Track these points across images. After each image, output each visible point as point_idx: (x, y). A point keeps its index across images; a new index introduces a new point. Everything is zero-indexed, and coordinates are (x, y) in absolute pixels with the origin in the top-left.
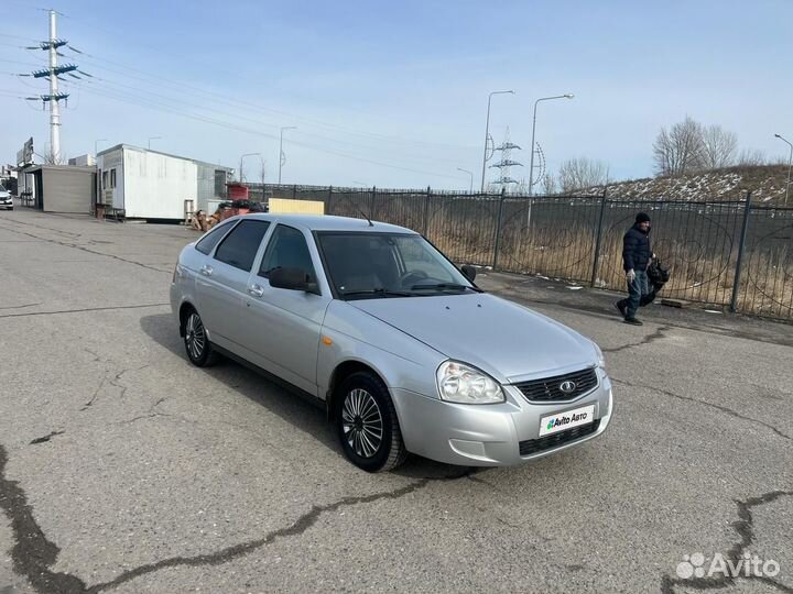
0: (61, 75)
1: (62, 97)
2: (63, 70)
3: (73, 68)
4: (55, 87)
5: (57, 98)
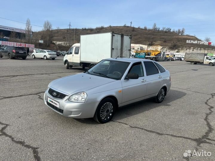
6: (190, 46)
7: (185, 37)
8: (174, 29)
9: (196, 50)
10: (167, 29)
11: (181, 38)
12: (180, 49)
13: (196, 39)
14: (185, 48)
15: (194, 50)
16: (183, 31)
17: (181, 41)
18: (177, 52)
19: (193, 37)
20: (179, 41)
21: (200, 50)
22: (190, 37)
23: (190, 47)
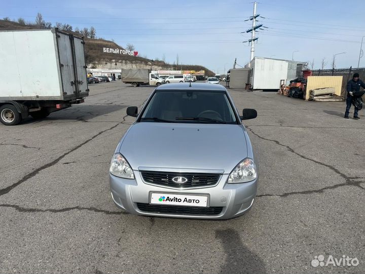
0: (256, 30)
1: (255, 39)
2: (257, 27)
3: (261, 26)
4: (253, 36)
5: (254, 40)
6: (110, 57)
7: (99, 42)
8: (77, 28)
9: (120, 64)
10: (64, 27)
11: (93, 45)
12: (96, 62)
13: (116, 46)
14: (103, 61)
15: (118, 63)
16: (92, 33)
17: (95, 49)
18: (93, 68)
19: (111, 43)
20: (91, 49)
21: (126, 63)
22: (106, 43)
23: (111, 59)
